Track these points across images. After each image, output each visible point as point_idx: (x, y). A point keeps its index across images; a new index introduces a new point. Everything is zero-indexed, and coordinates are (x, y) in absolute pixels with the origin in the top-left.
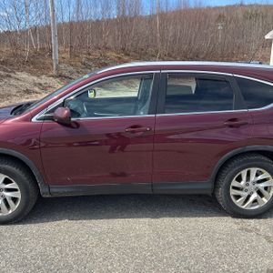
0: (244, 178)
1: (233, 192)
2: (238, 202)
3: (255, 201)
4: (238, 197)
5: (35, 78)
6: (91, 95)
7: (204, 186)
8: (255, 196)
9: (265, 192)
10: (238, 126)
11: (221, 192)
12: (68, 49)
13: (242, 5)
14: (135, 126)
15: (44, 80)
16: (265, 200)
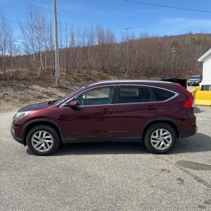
0: (157, 134)
1: (152, 141)
2: (155, 146)
3: (163, 146)
4: (155, 143)
5: (44, 89)
6: (84, 97)
7: (138, 137)
8: (163, 143)
9: (168, 141)
10: (153, 109)
11: (146, 140)
12: (65, 69)
13: (190, 34)
14: (106, 109)
15: (50, 90)
16: (168, 145)
